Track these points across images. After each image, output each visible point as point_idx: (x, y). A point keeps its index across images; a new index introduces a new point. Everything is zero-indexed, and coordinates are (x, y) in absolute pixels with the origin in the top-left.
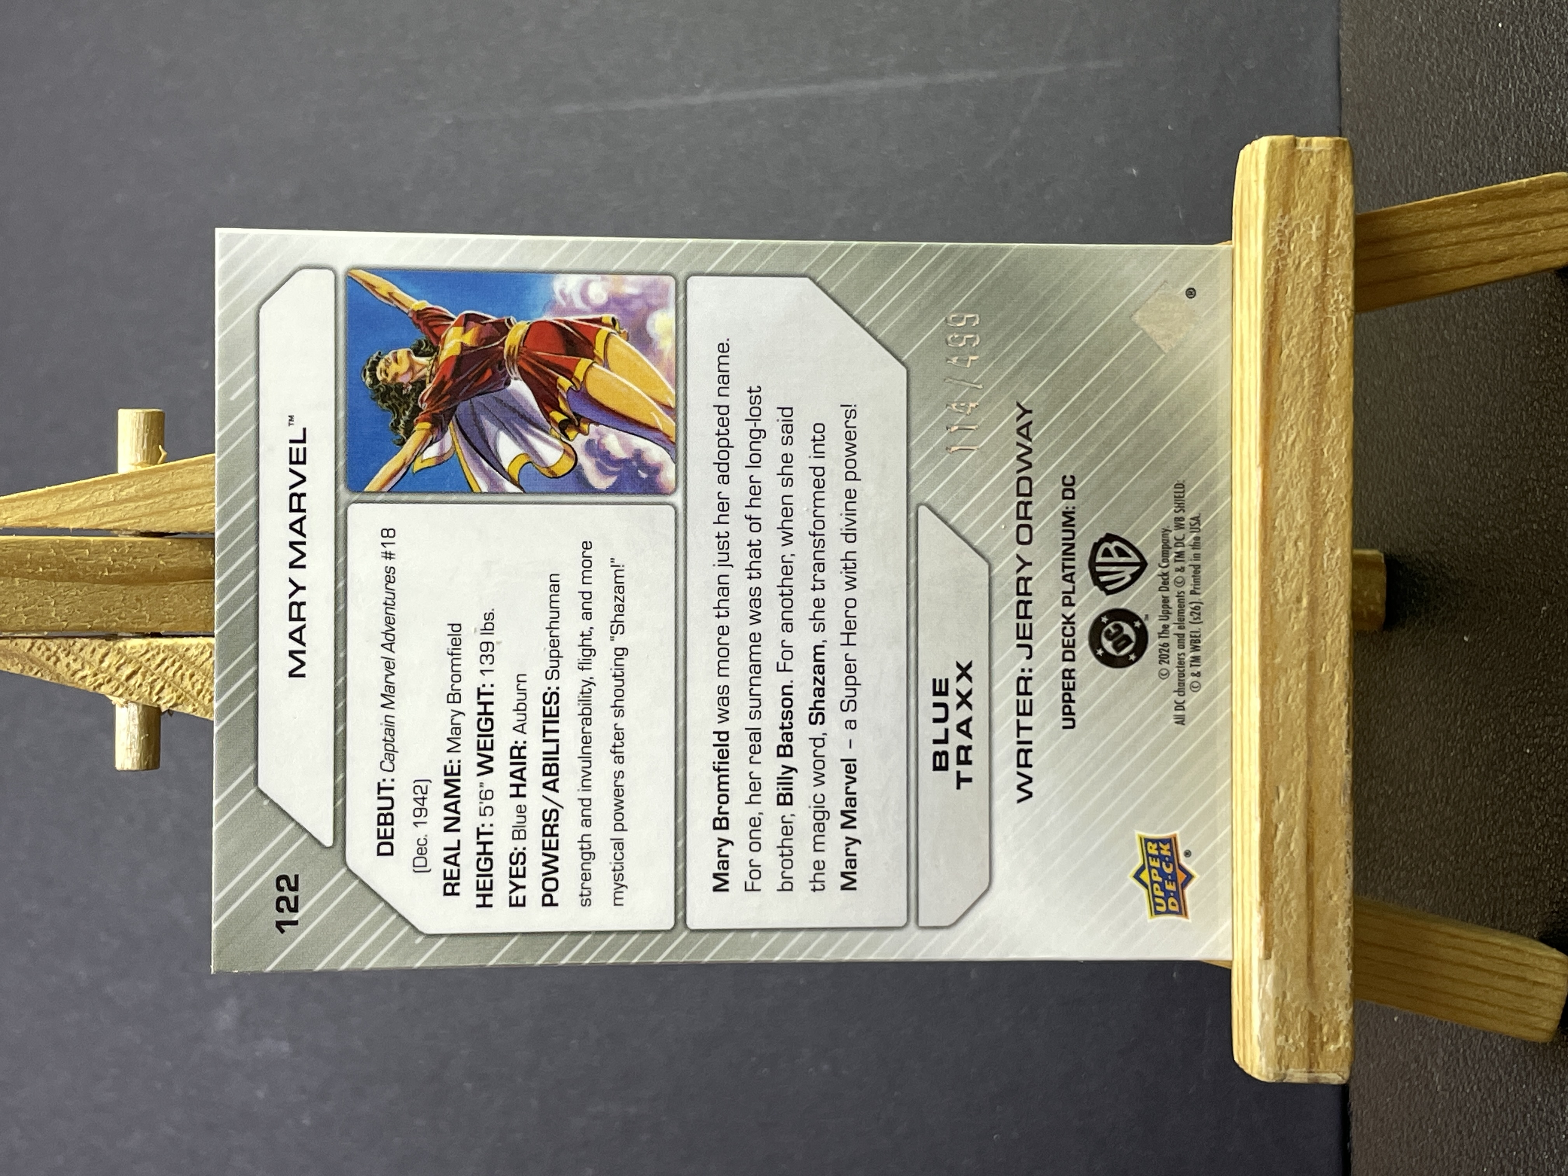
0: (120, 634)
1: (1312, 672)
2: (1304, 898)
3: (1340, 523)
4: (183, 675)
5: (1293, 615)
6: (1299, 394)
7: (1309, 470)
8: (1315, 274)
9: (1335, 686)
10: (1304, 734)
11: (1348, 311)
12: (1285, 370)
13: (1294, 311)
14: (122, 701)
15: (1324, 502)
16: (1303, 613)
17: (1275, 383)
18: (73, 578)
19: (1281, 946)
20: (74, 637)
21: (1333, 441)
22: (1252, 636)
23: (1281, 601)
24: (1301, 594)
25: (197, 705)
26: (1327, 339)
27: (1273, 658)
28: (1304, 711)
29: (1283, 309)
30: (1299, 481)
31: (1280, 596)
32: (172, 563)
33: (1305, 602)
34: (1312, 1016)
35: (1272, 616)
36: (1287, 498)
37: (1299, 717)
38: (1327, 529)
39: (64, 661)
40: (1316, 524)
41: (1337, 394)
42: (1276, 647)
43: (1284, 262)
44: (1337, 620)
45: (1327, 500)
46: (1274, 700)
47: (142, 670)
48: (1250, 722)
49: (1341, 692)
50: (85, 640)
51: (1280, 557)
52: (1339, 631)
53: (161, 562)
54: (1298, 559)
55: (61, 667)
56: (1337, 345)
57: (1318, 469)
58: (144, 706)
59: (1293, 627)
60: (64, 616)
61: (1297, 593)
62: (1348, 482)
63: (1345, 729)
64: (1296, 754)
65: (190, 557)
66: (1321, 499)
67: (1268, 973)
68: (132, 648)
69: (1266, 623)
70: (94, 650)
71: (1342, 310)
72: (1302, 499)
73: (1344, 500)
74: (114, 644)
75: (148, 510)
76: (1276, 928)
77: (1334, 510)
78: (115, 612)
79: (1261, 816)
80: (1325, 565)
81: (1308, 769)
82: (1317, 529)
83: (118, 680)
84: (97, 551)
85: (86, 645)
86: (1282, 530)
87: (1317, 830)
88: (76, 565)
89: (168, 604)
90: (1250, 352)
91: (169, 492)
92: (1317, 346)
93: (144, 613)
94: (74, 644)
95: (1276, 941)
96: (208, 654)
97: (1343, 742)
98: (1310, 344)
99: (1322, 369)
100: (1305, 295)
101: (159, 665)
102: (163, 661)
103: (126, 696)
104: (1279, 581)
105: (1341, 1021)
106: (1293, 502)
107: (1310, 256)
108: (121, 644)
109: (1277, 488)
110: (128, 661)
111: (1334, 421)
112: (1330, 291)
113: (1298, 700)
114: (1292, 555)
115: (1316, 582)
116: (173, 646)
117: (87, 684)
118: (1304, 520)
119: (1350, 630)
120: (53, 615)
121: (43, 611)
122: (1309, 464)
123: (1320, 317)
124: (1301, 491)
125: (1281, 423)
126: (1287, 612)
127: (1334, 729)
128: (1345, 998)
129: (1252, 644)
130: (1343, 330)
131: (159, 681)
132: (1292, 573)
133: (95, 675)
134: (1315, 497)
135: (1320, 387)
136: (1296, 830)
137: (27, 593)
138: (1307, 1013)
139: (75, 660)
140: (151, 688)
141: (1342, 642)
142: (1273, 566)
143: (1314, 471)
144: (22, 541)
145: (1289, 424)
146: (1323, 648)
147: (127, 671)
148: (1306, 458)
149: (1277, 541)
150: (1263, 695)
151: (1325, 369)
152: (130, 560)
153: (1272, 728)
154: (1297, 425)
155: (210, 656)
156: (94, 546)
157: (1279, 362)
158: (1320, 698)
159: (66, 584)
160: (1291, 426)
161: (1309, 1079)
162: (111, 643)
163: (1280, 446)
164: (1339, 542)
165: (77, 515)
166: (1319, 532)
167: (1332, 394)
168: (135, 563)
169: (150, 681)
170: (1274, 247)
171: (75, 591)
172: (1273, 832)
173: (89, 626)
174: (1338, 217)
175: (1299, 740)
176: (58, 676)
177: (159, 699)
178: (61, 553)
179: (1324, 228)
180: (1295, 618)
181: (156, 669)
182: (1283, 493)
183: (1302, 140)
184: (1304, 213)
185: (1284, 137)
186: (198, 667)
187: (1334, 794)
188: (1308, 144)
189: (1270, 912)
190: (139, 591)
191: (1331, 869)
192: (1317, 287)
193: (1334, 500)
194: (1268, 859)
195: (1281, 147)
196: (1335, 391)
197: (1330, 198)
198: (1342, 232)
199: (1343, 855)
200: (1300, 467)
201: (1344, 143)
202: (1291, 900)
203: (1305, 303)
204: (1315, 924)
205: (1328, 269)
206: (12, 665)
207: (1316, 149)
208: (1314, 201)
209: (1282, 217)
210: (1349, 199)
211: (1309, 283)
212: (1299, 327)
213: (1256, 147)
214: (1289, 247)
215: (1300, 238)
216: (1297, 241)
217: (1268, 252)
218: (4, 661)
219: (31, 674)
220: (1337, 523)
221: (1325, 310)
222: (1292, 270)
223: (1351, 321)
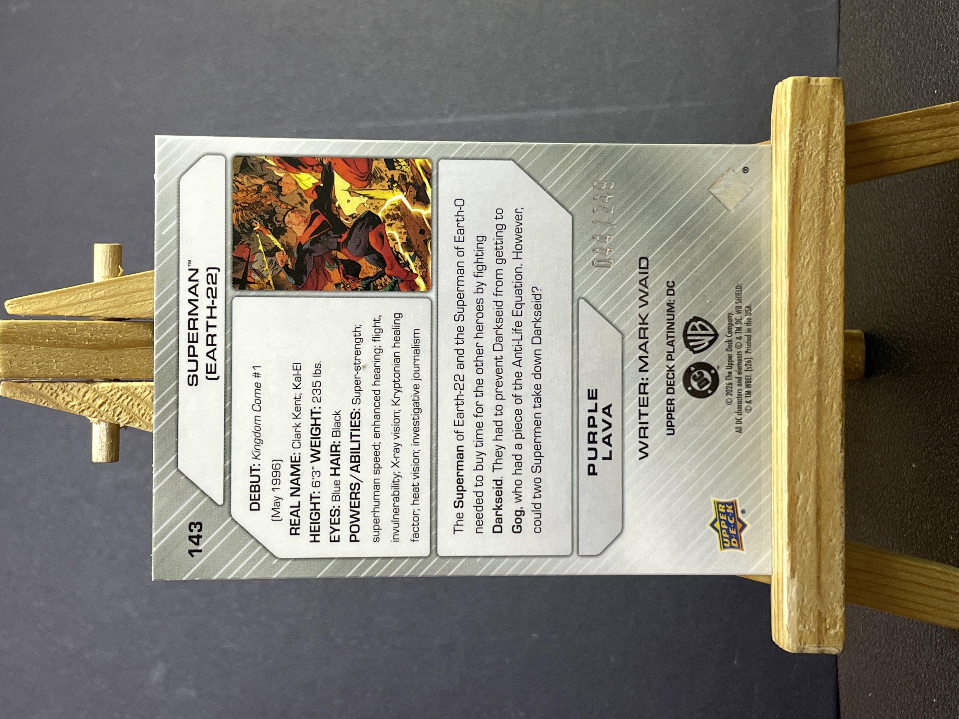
0: (95, 380)
1: (820, 403)
2: (815, 541)
3: (836, 312)
4: (133, 404)
5: (808, 368)
6: (811, 233)
7: (818, 280)
8: (821, 160)
9: (834, 411)
10: (815, 441)
11: (841, 183)
12: (803, 219)
13: (808, 183)
14: (96, 420)
15: (827, 299)
16: (814, 367)
17: (797, 227)
18: (67, 345)
19: (802, 569)
20: (67, 382)
21: (832, 263)
22: (783, 380)
23: (801, 359)
24: (813, 355)
25: (141, 423)
26: (828, 200)
27: (796, 395)
28: (815, 426)
29: (802, 182)
30: (812, 286)
31: (800, 357)
32: (127, 337)
33: (815, 360)
34: (820, 613)
35: (795, 369)
36: (804, 296)
37: (812, 430)
38: (828, 315)
39: (61, 396)
40: (822, 312)
41: (835, 233)
42: (798, 387)
43: (802, 153)
44: (835, 371)
45: (829, 298)
46: (796, 420)
47: (108, 401)
48: (782, 433)
49: (838, 415)
50: (74, 383)
51: (800, 333)
52: (836, 378)
53: (120, 336)
54: (811, 334)
55: (59, 399)
56: (834, 204)
57: (823, 279)
58: (110, 424)
59: (808, 376)
60: (61, 369)
61: (810, 355)
62: (841, 287)
63: (840, 438)
64: (810, 452)
65: (138, 333)
66: (825, 297)
67: (793, 586)
68: (102, 388)
69: (791, 372)
70: (79, 389)
71: (838, 182)
72: (813, 297)
73: (839, 298)
74: (91, 386)
75: (112, 305)
76: (798, 559)
77: (833, 304)
78: (92, 366)
79: (789, 491)
80: (828, 338)
81: (817, 462)
82: (823, 316)
83: (94, 407)
84: (82, 329)
85: (74, 386)
86: (801, 316)
87: (823, 499)
88: (69, 338)
89: (124, 362)
90: (781, 207)
91: (125, 294)
92: (822, 204)
93: (110, 367)
94: (67, 386)
95: (798, 567)
96: (148, 392)
97: (839, 446)
98: (818, 203)
99: (825, 218)
100: (815, 173)
101: (119, 399)
102: (121, 396)
103: (99, 417)
104: (800, 347)
105: (838, 616)
106: (808, 299)
107: (818, 149)
108: (95, 386)
109: (799, 291)
110: (100, 396)
111: (833, 250)
112: (831, 170)
113: (811, 420)
114: (807, 331)
115: (822, 348)
116: (127, 387)
117: (75, 410)
118: (814, 310)
119: (843, 377)
120: (55, 368)
121: (48, 366)
122: (818, 276)
123: (824, 187)
124: (813, 292)
125: (800, 251)
126: (804, 366)
127: (833, 437)
128: (840, 602)
129: (783, 386)
130: (838, 193)
131: (118, 408)
132: (807, 342)
133: (80, 404)
134: (822, 297)
135: (823, 229)
136: (810, 499)
137: (39, 355)
138: (817, 611)
139: (68, 395)
140: (114, 412)
141: (838, 384)
142: (795, 338)
143: (821, 281)
144: (35, 324)
145: (805, 252)
146: (826, 388)
147: (99, 402)
148: (816, 273)
149: (798, 323)
150: (789, 417)
151: (827, 218)
152: (102, 334)
153: (795, 437)
154: (810, 253)
155: (150, 393)
156: (80, 326)
157: (799, 214)
158: (825, 419)
159: (63, 349)
160: (807, 253)
161: (818, 651)
162: (90, 385)
163: (800, 265)
164: (836, 323)
165: (69, 308)
166: (824, 317)
167: (831, 234)
168: (105, 337)
169: (113, 408)
170: (796, 144)
171: (69, 354)
172: (796, 500)
173: (76, 375)
174: (835, 125)
175: (812, 445)
176: (58, 405)
177: (118, 419)
178: (59, 330)
179: (826, 132)
180: (809, 370)
181: (117, 401)
182: (802, 293)
183: (813, 79)
184: (815, 123)
185: (802, 77)
186: (142, 400)
187: (833, 477)
188: (817, 81)
189: (794, 550)
190: (107, 353)
191: (831, 523)
192: (822, 168)
193: (832, 298)
194: (793, 517)
195: (800, 83)
196: (833, 232)
197: (830, 114)
198: (838, 135)
199: (839, 514)
200: (812, 278)
201: (839, 80)
202: (806, 542)
203: (815, 178)
204: (822, 556)
205: (829, 157)
206: (30, 398)
207: (822, 85)
208: (821, 115)
209: (801, 126)
210: (842, 115)
211: (817, 166)
212: (811, 192)
213: (785, 84)
214: (805, 144)
215: (812, 138)
216: (810, 140)
217: (793, 147)
218: (25, 396)
219: (41, 404)
220: (835, 312)
221: (827, 182)
222: (807, 158)
223: (844, 189)
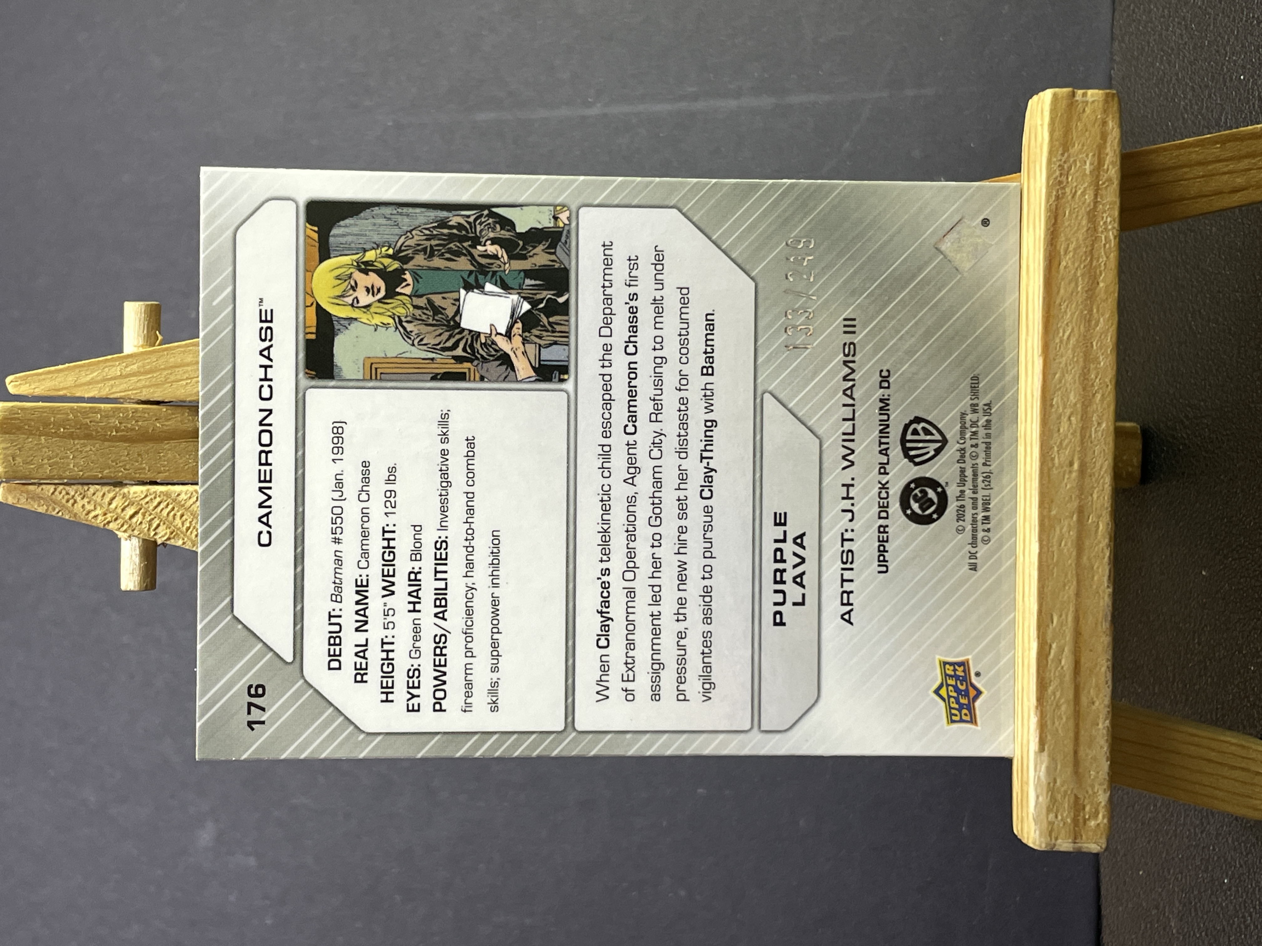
0: (125, 482)
1: (1081, 522)
2: (1072, 704)
3: (1105, 402)
4: (175, 515)
5: (1067, 476)
6: (1073, 298)
7: (1081, 360)
8: (1088, 201)
9: (1100, 533)
10: (1074, 572)
11: (1115, 231)
12: (1063, 279)
13: (1071, 230)
14: (126, 535)
15: (1093, 385)
16: (1074, 475)
17: (1055, 289)
18: (88, 437)
19: (1053, 742)
20: (88, 484)
21: (1100, 337)
22: (1033, 492)
23: (1057, 465)
24: (1073, 460)
25: (186, 539)
26: (1097, 253)
27: (1050, 511)
28: (1074, 553)
29: (1062, 229)
30: (1073, 368)
31: (1056, 461)
32: (166, 426)
34: (1077, 798)
36: (1063, 381)
37: (1070, 558)
38: (1095, 406)
39: (80, 503)
40: (1086, 403)
41: (1105, 298)
42: (1052, 501)
43: (1063, 191)
44: (1102, 481)
45: (1095, 384)
46: (1050, 545)
47: (142, 511)
48: (1030, 562)
49: (1104, 539)
50: (97, 486)
51: (1056, 429)
52: (1103, 490)
53: (158, 425)
54: (1071, 431)
55: (78, 508)
56: (1105, 259)
57: (1088, 358)
58: (144, 540)
59: (1066, 486)
60: (80, 468)
61: (1070, 459)
62: (1112, 369)
63: (1107, 568)
64: (1067, 588)
65: (181, 421)
66: (1091, 383)
67: (1042, 763)
68: (134, 493)
69: (1044, 482)
70: (104, 494)
71: (1109, 230)
72: (1075, 382)
73: (1109, 383)
74: (120, 490)
75: (147, 383)
76: (1049, 727)
77: (1101, 391)
78: (121, 464)
79: (1038, 638)
80: (1093, 436)
81: (1076, 599)
82: (1087, 407)
83: (123, 518)
84: (107, 415)
85: (97, 490)
86: (1058, 407)
87: (1083, 649)
88: (90, 427)
89: (163, 458)
90: (1034, 263)
91: (164, 369)
92: (1089, 259)
93: (144, 465)
94: (88, 490)
95: (1049, 737)
96: (195, 499)
97: (1106, 579)
98: (1084, 258)
99: (1093, 278)
100: (1080, 218)
101: (156, 507)
102: (159, 504)
103: (130, 532)
104: (1056, 449)
105: (1100, 802)
106: (1068, 385)
107: (1084, 186)
108: (125, 490)
109: (1055, 374)
110: (131, 504)
111: (1102, 319)
112: (1101, 215)
113: (1069, 544)
114: (1066, 428)
115: (1085, 450)
116: (167, 492)
117: (98, 522)
118: (1076, 400)
119: (1113, 488)
120: (72, 466)
121: (63, 463)
122: (1081, 354)
123: (1092, 236)
124: (1074, 376)
125: (1059, 321)
126: (1062, 474)
127: (1098, 568)
128: (1103, 784)
129: (1033, 499)
130: (1110, 245)
131: (156, 519)
132: (1066, 441)
133: (105, 514)
134: (1086, 382)
135: (1090, 293)
136: (1066, 649)
137: (51, 449)
138: (1073, 795)
140: (149, 525)
141: (1106, 498)
142: (1050, 436)
143: (1085, 361)
144: (46, 407)
145: (1065, 322)
146: (1090, 503)
147: (130, 511)
148: (1078, 350)
149: (1054, 417)
150: (1041, 540)
151: (1095, 278)
152: (134, 422)
153: (1048, 567)
154: (1072, 324)
155: (197, 500)
156: (105, 411)
157: (1058, 272)
158: (1087, 543)
159: (82, 441)
160: (1067, 324)
161: (1074, 848)
162: (117, 489)
163: (1057, 340)
164: (1105, 417)
165: (91, 387)
166: (1089, 409)
167: (1100, 298)
168: (137, 425)
169: (149, 518)
170: (1056, 178)
171: (91, 448)
172: (1048, 650)
173: (100, 475)
174: (1107, 155)
175: (1069, 577)
176: (75, 515)
177: (155, 534)
178: (78, 416)
179: (1096, 163)
180: (1068, 479)
181: (153, 510)
182: (1060, 377)
183: (1080, 92)
184: (1080, 151)
185: (1065, 90)
186: (187, 509)
187: (1097, 620)
188: (1084, 95)
189: (1044, 714)
190: (140, 448)
191: (1094, 680)
192: (1090, 210)
193: (1100, 384)
194: (1043, 672)
195: (1063, 97)
196: (1103, 295)
197: (1101, 139)
198: (1110, 167)
199: (1103, 669)
200: (1073, 357)
201: (1113, 94)
202: (1061, 705)
203: (1079, 224)
204: (1081, 724)
205: (1099, 197)
206: (39, 506)
207: (1091, 100)
208: (1089, 141)
209: (1063, 155)
210: (1117, 140)
211: (1083, 208)
212: (1074, 243)
213: (1042, 98)
214: (1067, 178)
215: (1077, 171)
216: (1074, 173)
217: (1051, 183)
218: (32, 503)
219: (54, 513)
220: (1103, 403)
221: (1095, 230)
222: (1070, 197)
223: (1117, 240)
